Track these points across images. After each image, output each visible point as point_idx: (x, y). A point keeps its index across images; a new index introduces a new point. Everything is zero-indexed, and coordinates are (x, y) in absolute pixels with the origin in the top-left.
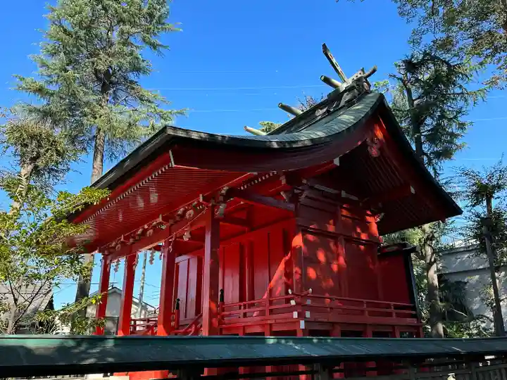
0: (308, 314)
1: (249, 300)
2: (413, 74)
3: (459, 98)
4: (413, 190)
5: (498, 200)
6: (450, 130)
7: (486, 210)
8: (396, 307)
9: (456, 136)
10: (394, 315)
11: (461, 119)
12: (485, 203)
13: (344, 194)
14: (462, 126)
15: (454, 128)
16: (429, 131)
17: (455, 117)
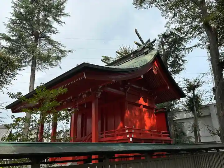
0: (133, 136)
1: (105, 131)
2: (165, 39)
3: (183, 50)
4: (168, 87)
5: (197, 91)
6: (179, 63)
7: (192, 95)
8: (163, 133)
9: (181, 65)
10: (162, 136)
11: (183, 59)
12: (192, 92)
13: (143, 89)
14: (183, 61)
15: (181, 62)
16: (170, 63)
17: (181, 58)
